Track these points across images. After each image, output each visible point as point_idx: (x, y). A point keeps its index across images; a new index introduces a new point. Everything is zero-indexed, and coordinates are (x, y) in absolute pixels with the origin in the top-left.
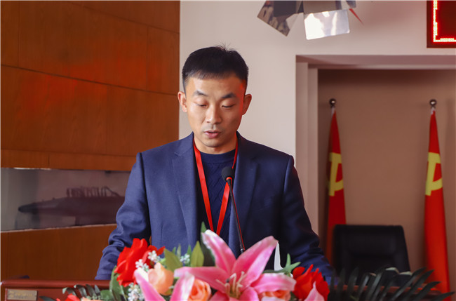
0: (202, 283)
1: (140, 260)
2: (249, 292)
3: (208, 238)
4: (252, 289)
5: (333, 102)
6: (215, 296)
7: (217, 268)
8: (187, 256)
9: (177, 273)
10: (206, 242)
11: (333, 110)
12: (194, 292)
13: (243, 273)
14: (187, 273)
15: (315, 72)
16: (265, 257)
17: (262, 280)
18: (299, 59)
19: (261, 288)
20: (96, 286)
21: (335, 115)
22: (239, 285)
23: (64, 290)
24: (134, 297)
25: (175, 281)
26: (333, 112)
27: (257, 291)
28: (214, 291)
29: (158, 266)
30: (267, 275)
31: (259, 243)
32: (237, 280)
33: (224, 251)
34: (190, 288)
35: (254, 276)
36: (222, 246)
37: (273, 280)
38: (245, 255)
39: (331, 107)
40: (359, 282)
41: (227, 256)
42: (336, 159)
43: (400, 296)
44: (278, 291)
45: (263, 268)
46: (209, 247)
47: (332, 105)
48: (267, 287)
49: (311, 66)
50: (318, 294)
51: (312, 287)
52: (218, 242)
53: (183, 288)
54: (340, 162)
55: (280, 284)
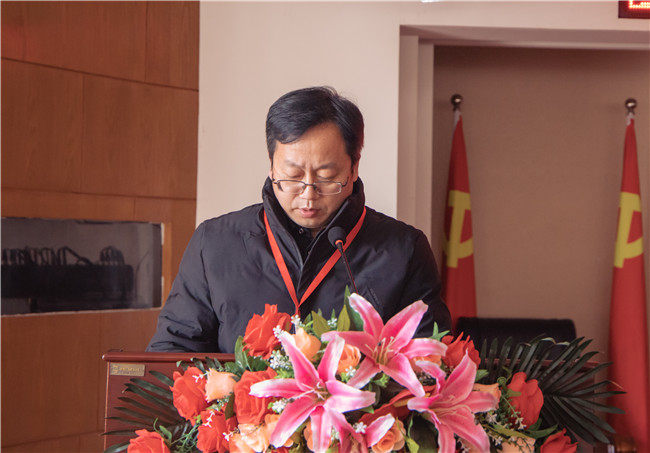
0: (351, 348)
1: (278, 327)
2: (399, 359)
3: (354, 302)
4: (402, 354)
5: (458, 100)
6: (365, 361)
7: (365, 332)
8: (334, 320)
9: (325, 338)
10: (352, 306)
11: (458, 113)
12: (344, 357)
13: (392, 338)
14: (337, 336)
15: (430, 50)
16: (416, 322)
17: (412, 346)
18: (405, 31)
19: (412, 353)
20: (215, 359)
21: (460, 123)
22: (388, 350)
23: (178, 364)
24: (276, 363)
25: (324, 346)
26: (457, 119)
27: (408, 356)
28: (363, 356)
29: (300, 331)
30: (417, 340)
31: (410, 307)
32: (386, 346)
33: (371, 315)
34: (341, 352)
35: (404, 341)
36: (370, 310)
37: (424, 345)
38: (393, 321)
39: (454, 110)
40: (511, 355)
41: (375, 320)
42: (461, 201)
43: (554, 370)
44: (429, 356)
45: (413, 333)
46: (356, 311)
47: (456, 106)
48: (418, 352)
49: (423, 41)
50: (470, 360)
51: (464, 353)
52: (366, 306)
53: (334, 351)
54: (468, 208)
55: (431, 349)
